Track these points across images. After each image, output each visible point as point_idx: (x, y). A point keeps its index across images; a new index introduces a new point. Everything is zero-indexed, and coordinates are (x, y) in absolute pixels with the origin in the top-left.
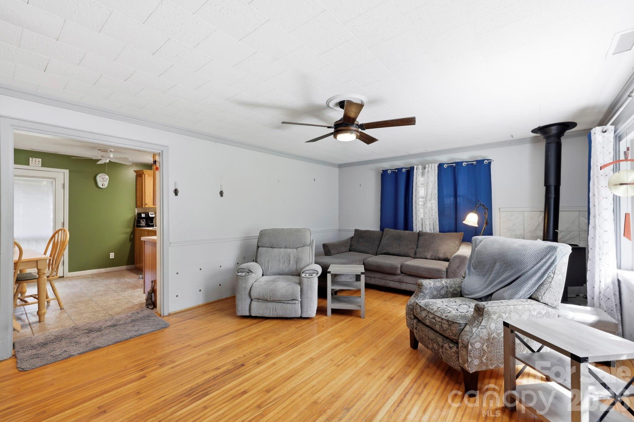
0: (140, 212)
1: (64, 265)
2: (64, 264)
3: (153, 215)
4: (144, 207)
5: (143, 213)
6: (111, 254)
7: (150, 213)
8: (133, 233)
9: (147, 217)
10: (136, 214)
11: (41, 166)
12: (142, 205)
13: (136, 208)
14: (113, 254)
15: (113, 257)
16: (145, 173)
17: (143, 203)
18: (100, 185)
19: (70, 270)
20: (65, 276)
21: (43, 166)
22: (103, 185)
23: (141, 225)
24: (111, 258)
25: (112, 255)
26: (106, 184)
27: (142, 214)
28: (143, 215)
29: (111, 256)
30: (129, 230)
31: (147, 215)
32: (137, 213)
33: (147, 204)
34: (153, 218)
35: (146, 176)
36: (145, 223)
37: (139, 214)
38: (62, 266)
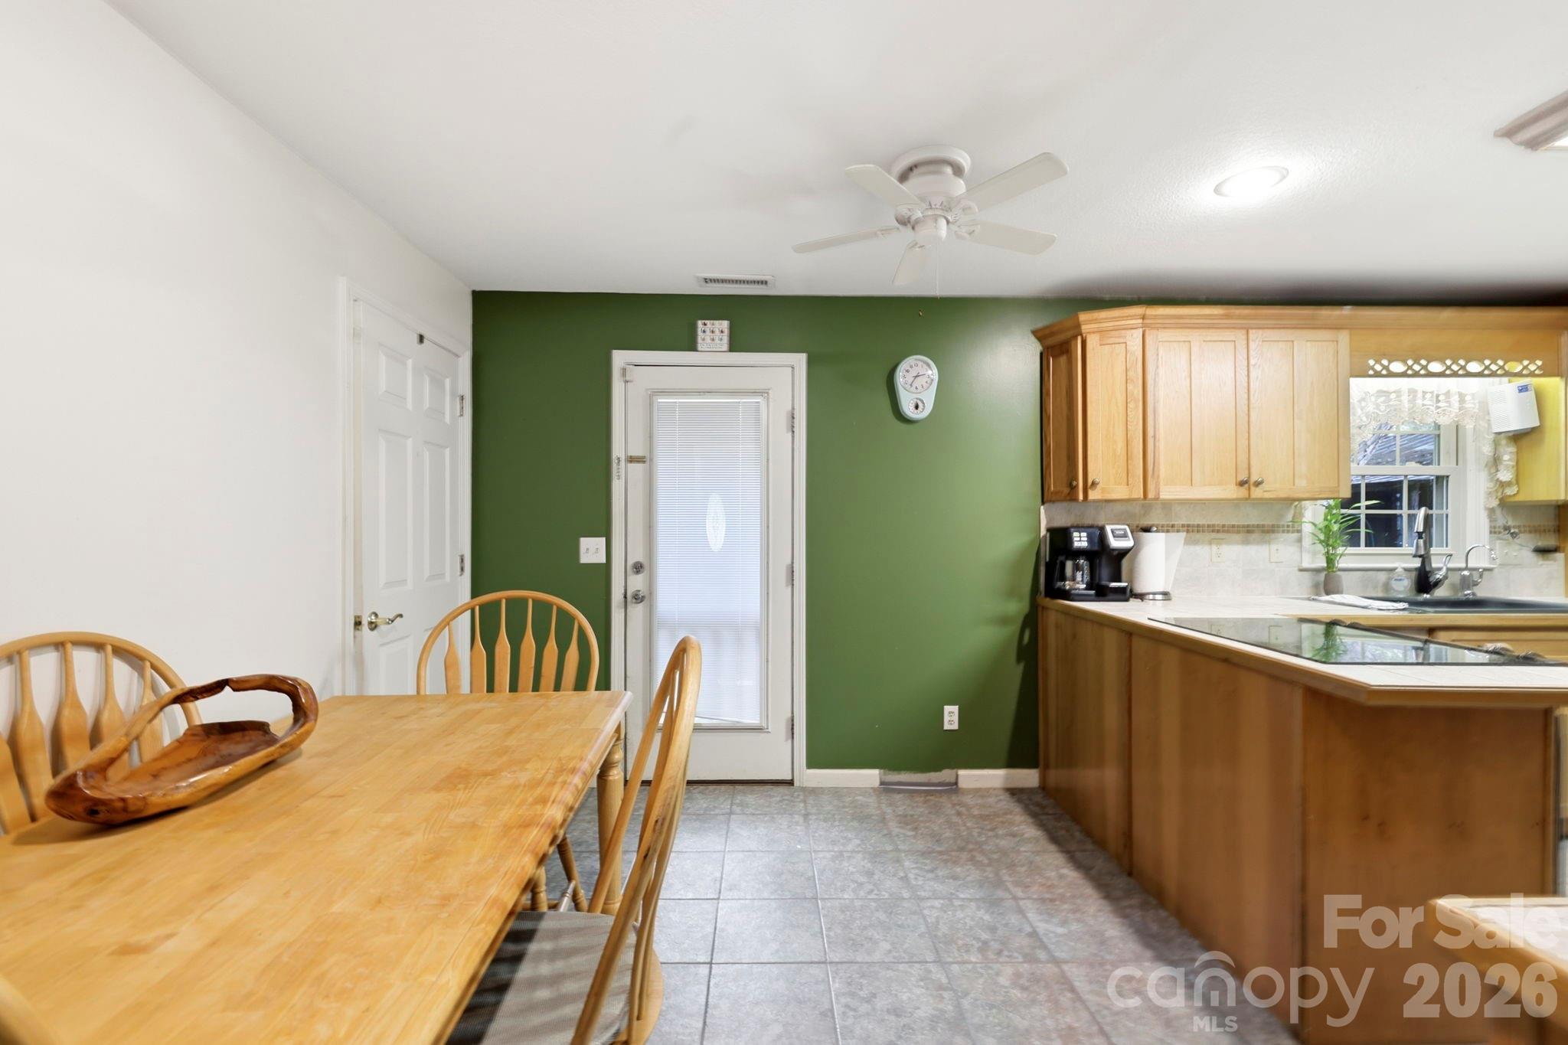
0: (1060, 522)
1: (793, 738)
2: (793, 734)
3: (1125, 536)
4: (1081, 497)
5: (1080, 528)
6: (947, 709)
7: (1108, 528)
8: (1032, 620)
9: (1096, 548)
10: (1043, 532)
11: (725, 347)
12: (1073, 488)
13: (1043, 503)
14: (955, 709)
15: (955, 726)
16: (1085, 328)
17: (1076, 478)
18: (908, 409)
19: (813, 762)
20: (797, 783)
21: (733, 348)
22: (917, 407)
23: (1068, 585)
24: (947, 727)
25: (951, 717)
26: (929, 399)
27: (1076, 534)
28: (1080, 541)
29: (946, 718)
30: (1018, 607)
31: (1096, 540)
32: (1049, 530)
33: (1094, 484)
34: (1123, 553)
35: (1092, 342)
36: (1087, 578)
37: (1060, 537)
38: (787, 740)
